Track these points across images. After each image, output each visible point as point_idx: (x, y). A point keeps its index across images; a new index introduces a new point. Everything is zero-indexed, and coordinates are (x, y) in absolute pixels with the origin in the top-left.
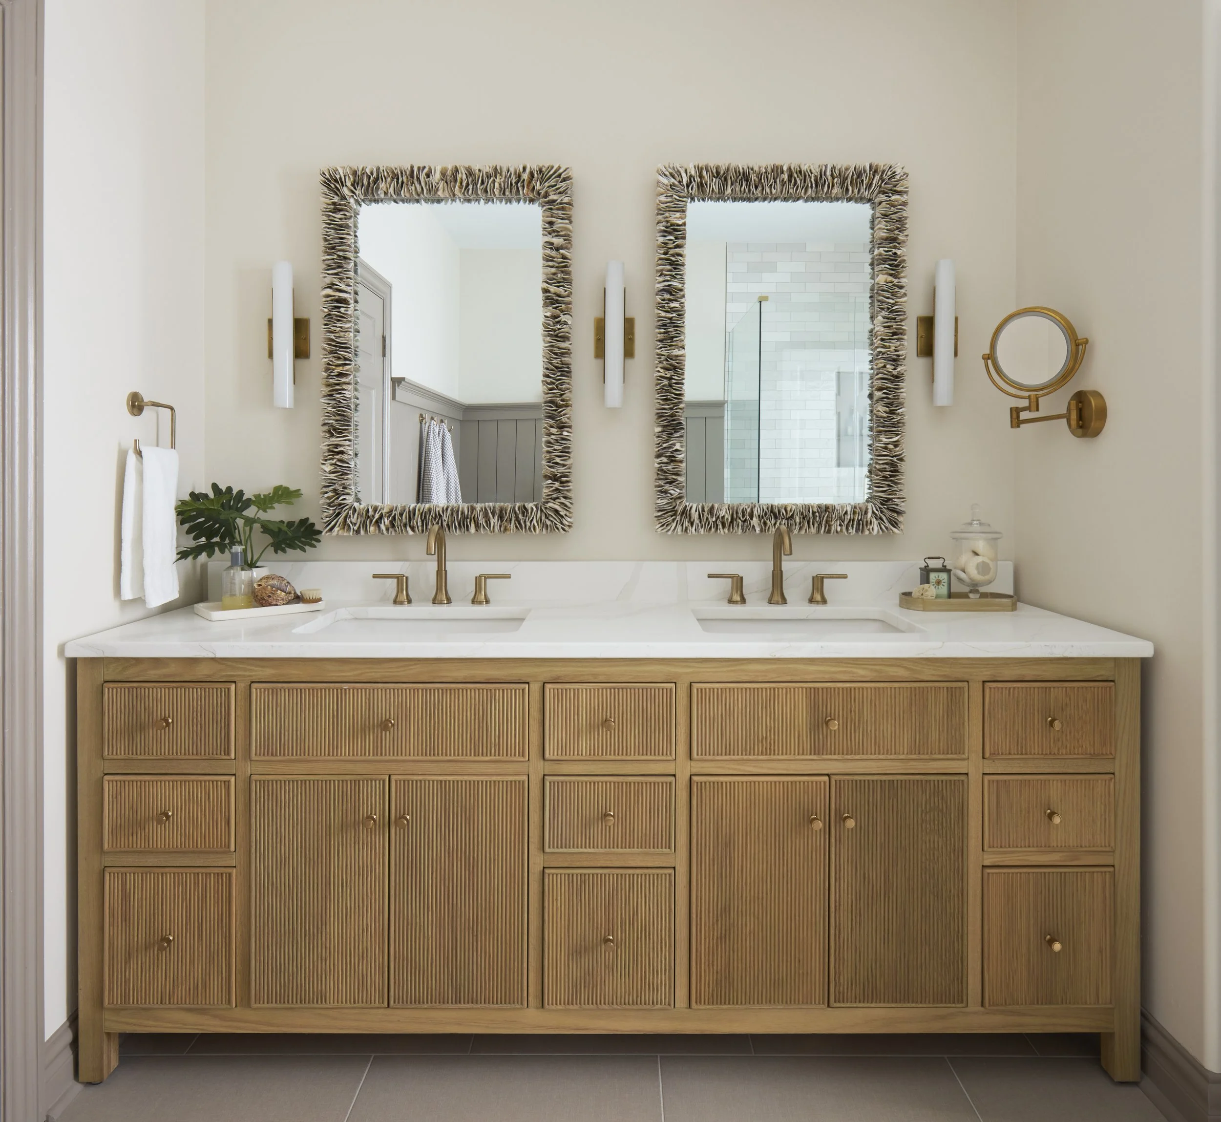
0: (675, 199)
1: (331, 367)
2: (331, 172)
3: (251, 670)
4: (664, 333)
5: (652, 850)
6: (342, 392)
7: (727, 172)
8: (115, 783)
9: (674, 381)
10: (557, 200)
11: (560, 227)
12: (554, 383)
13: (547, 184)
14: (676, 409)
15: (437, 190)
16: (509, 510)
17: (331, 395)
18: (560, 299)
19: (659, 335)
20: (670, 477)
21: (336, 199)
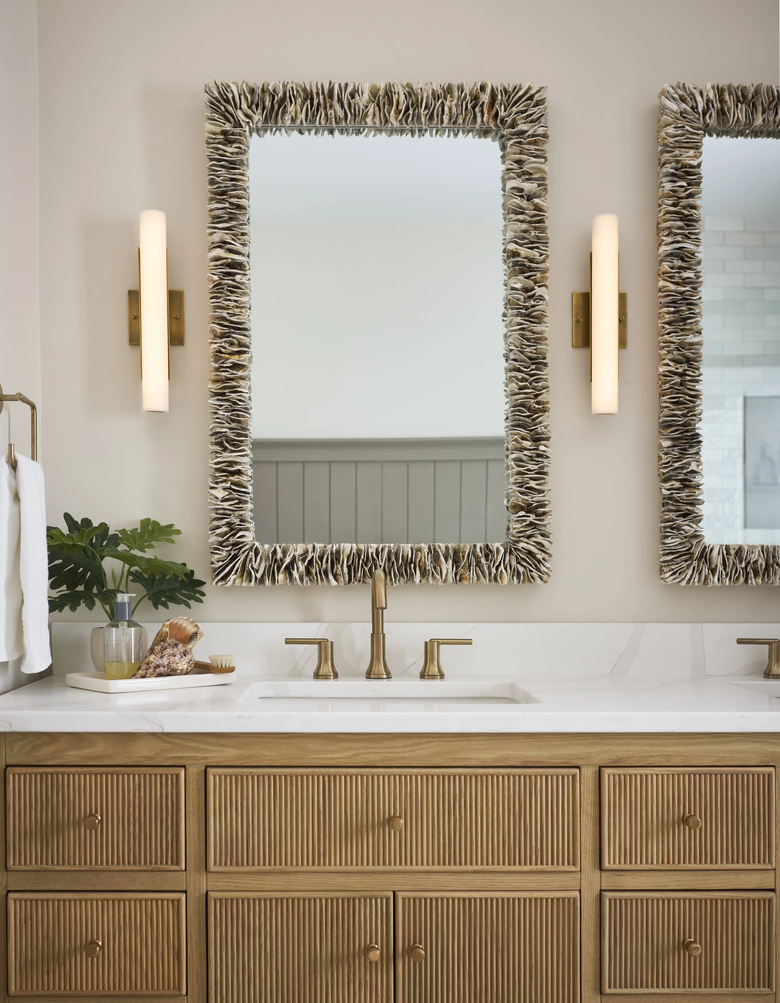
0: (687, 131)
1: (223, 355)
2: (221, 89)
3: (206, 749)
4: (674, 313)
5: (747, 989)
6: (239, 389)
7: (756, 95)
8: (23, 902)
9: (688, 378)
10: (527, 131)
11: (532, 168)
12: (526, 380)
13: (514, 109)
14: (691, 416)
15: (366, 115)
16: (467, 553)
17: (223, 394)
18: (533, 265)
19: (667, 316)
20: (684, 507)
21: (228, 127)
